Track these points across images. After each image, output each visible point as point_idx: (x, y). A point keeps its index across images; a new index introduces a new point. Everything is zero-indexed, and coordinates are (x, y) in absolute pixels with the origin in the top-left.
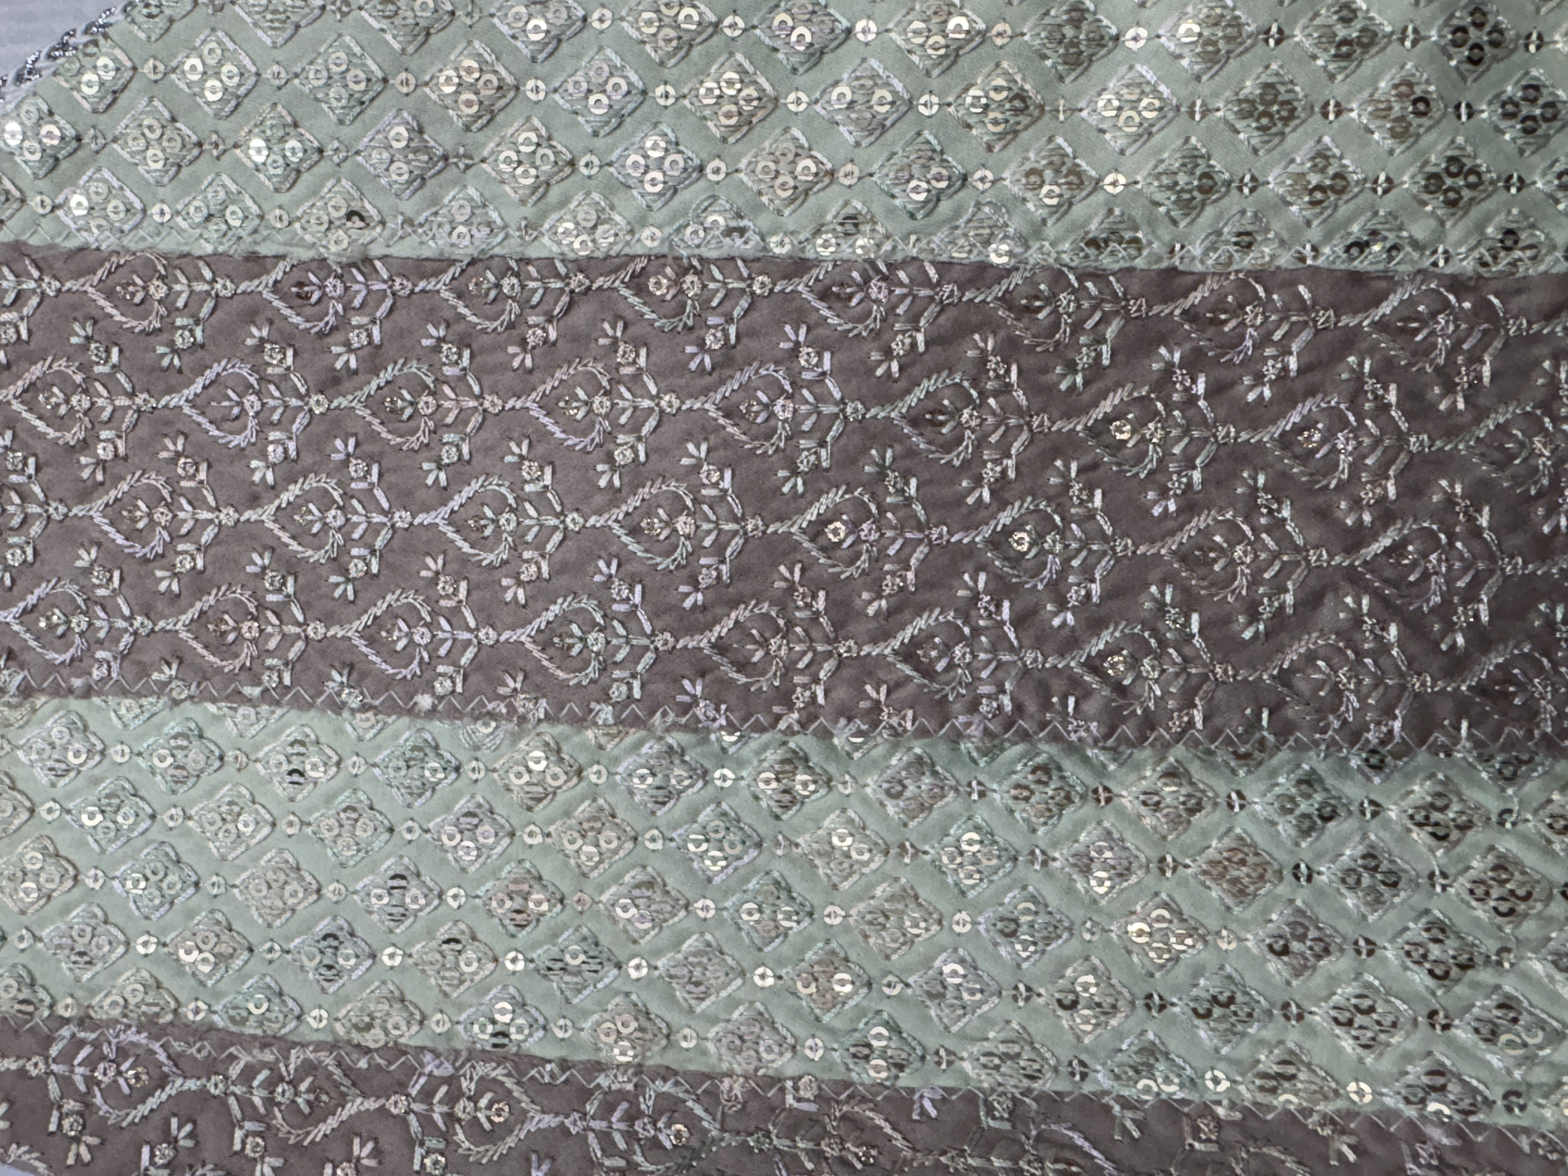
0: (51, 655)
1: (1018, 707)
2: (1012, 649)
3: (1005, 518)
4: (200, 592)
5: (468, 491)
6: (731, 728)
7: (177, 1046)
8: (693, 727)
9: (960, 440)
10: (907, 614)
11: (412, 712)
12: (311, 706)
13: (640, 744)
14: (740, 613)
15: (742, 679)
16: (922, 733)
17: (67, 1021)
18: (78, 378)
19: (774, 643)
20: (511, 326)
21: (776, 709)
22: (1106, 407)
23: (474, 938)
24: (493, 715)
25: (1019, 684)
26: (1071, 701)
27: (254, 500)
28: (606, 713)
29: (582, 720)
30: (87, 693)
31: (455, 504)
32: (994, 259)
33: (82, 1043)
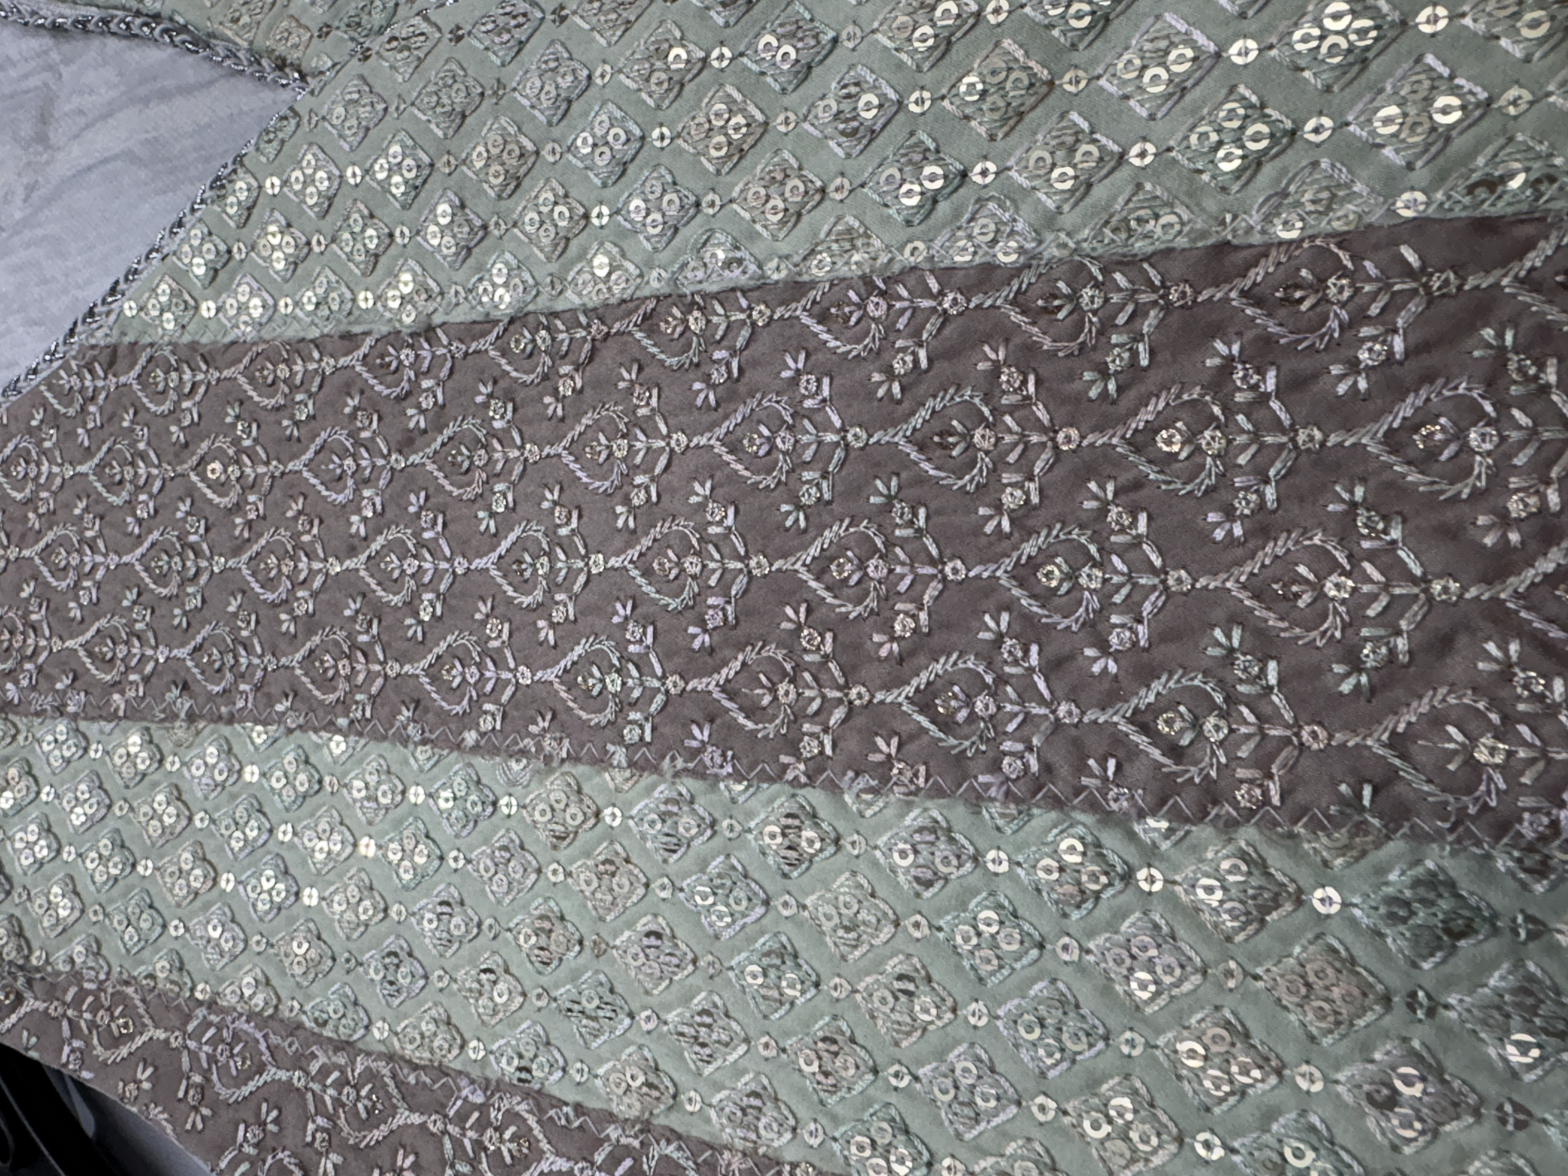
0: (210, 687)
1: (1047, 768)
2: (1042, 701)
3: (1029, 548)
4: (310, 632)
5: (512, 537)
6: (738, 777)
7: (274, 1039)
8: (699, 773)
9: (972, 464)
10: (922, 659)
11: (458, 746)
12: (384, 738)
13: (653, 787)
14: (750, 654)
15: (750, 725)
16: (937, 792)
17: (200, 1003)
18: (231, 452)
19: (782, 688)
20: (545, 377)
21: (784, 759)
22: (1146, 415)
23: (507, 971)
24: (524, 752)
25: (1047, 740)
26: (1112, 764)
27: (352, 552)
28: (620, 755)
29: (602, 762)
30: (231, 720)
31: (503, 548)
32: (1003, 259)
33: (210, 1024)
